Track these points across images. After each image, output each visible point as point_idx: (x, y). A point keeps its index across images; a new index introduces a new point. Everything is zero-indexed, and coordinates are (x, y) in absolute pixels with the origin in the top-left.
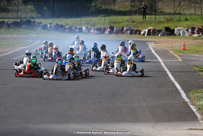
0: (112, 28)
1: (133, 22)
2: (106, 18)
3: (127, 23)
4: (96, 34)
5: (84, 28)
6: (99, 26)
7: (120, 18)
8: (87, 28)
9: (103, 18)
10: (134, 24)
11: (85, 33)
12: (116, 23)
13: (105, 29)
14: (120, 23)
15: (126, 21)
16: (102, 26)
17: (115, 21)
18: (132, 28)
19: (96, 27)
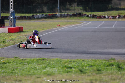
0: (119, 16)
2: (117, 11)
4: (112, 19)
5: (106, 16)
7: (123, 11)
8: (108, 16)
9: (115, 12)
11: (107, 18)
12: (121, 13)
13: (116, 16)
14: (123, 13)
16: (115, 15)
17: (121, 12)
19: (112, 16)
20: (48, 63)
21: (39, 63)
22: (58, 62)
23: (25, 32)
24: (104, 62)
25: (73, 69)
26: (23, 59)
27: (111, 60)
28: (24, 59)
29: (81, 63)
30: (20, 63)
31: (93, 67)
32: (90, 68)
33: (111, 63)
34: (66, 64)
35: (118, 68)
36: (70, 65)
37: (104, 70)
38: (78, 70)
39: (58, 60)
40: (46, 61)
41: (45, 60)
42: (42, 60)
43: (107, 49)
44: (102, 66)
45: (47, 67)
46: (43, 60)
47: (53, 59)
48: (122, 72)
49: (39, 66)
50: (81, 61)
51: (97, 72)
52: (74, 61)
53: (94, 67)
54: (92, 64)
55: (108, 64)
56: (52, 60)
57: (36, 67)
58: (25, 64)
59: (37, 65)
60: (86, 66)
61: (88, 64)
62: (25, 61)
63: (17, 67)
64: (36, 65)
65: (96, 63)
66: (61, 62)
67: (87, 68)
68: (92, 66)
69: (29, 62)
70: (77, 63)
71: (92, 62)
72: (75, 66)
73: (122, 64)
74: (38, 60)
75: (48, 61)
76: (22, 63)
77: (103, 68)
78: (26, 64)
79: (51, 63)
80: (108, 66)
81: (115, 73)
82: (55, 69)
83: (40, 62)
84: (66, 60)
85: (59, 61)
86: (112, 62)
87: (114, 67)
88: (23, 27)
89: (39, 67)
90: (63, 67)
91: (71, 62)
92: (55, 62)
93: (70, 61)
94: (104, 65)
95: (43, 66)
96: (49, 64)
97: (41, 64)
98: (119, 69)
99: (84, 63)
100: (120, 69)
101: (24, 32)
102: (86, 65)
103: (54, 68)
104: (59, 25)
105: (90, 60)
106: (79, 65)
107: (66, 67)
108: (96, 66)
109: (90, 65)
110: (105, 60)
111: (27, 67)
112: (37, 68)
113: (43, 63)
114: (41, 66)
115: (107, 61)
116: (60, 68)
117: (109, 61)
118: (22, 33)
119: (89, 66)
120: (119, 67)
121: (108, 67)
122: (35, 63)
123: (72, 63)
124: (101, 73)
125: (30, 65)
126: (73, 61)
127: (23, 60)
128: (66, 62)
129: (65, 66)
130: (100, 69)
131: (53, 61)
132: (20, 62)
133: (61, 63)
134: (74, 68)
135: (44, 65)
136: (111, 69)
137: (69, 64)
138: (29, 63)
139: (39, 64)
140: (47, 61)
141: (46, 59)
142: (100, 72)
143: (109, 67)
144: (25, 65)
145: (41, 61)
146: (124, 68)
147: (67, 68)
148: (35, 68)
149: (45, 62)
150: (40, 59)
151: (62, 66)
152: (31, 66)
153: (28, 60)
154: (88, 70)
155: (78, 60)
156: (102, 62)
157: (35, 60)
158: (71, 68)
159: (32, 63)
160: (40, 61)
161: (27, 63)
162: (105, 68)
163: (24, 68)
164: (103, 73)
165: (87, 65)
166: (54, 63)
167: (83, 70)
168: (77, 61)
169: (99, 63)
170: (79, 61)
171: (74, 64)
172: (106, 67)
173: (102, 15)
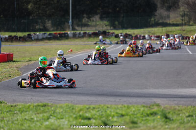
0: (168, 36)
1: (184, 31)
2: (164, 29)
3: (179, 32)
4: (156, 40)
5: (146, 36)
6: (158, 35)
7: (174, 28)
8: (149, 36)
9: (160, 29)
10: (184, 32)
12: (171, 32)
14: (174, 31)
15: (178, 30)
16: (161, 35)
17: (170, 30)
18: (183, 35)
19: (156, 35)
20: (52, 110)
21: (38, 112)
22: (68, 109)
23: (17, 61)
24: (142, 109)
25: (93, 121)
26: (12, 104)
27: (153, 105)
28: (14, 105)
29: (106, 111)
30: (7, 112)
31: (124, 117)
32: (120, 119)
33: (153, 110)
34: (81, 113)
35: (164, 119)
36: (88, 115)
37: (143, 122)
38: (100, 122)
39: (68, 105)
40: (49, 108)
41: (48, 106)
42: (43, 106)
43: (147, 88)
44: (139, 115)
45: (50, 118)
46: (45, 106)
47: (61, 105)
48: (170, 125)
49: (37, 115)
50: (105, 107)
51: (131, 125)
52: (94, 108)
53: (126, 117)
54: (124, 113)
55: (148, 113)
56: (58, 106)
57: (32, 117)
58: (15, 113)
59: (35, 114)
60: (113, 116)
61: (117, 113)
62: (16, 107)
63: (3, 118)
64: (33, 115)
65: (129, 110)
66: (73, 109)
67: (115, 119)
68: (123, 115)
69: (22, 109)
70: (98, 111)
71: (124, 109)
72: (96, 116)
73: (171, 113)
74: (36, 106)
75: (52, 109)
76: (10, 111)
77: (141, 118)
78: (17, 113)
79: (58, 111)
80: (148, 115)
81: (159, 127)
82: (64, 120)
83: (40, 109)
84: (81, 106)
85: (70, 108)
86: (155, 109)
87: (159, 117)
88: (13, 54)
89: (37, 117)
90: (76, 118)
91: (89, 110)
92: (65, 109)
93: (88, 107)
94: (142, 114)
95: (43, 116)
96: (54, 113)
97: (41, 113)
98: (166, 120)
99: (110, 111)
100: (168, 120)
101: (15, 61)
102: (113, 113)
103: (62, 119)
104: (71, 51)
105: (119, 106)
106: (102, 115)
107: (82, 117)
108: (130, 116)
109: (119, 114)
110: (144, 106)
111: (20, 117)
112: (35, 119)
113: (44, 112)
114: (41, 115)
115: (147, 107)
116: (71, 119)
117: (150, 107)
118: (11, 64)
119: (118, 116)
120: (166, 118)
121: (148, 118)
122: (31, 112)
123: (91, 111)
124: (136, 127)
125: (23, 114)
126: (92, 108)
127: (12, 106)
128: (81, 110)
129: (80, 116)
130: (136, 120)
131: (61, 107)
132: (8, 109)
133: (74, 111)
134: (94, 119)
135: (45, 114)
136: (154, 120)
137: (86, 112)
138: (22, 112)
139: (38, 114)
140: (51, 107)
141: (50, 104)
142: (135, 125)
143: (151, 118)
144: (15, 115)
145: (42, 109)
146: (174, 119)
147: (82, 119)
148: (32, 119)
149: (47, 110)
150: (40, 104)
151: (75, 116)
152: (26, 115)
153: (20, 107)
154: (116, 122)
155: (100, 105)
156: (139, 108)
157: (31, 107)
158: (89, 119)
159: (27, 111)
160: (39, 107)
161: (19, 111)
162: (144, 119)
163: (14, 120)
164: (140, 127)
165: (116, 115)
166: (61, 110)
167: (108, 122)
168: (99, 108)
169: (134, 111)
170: (102, 107)
171: (93, 112)
172: (146, 116)
173: (140, 34)
